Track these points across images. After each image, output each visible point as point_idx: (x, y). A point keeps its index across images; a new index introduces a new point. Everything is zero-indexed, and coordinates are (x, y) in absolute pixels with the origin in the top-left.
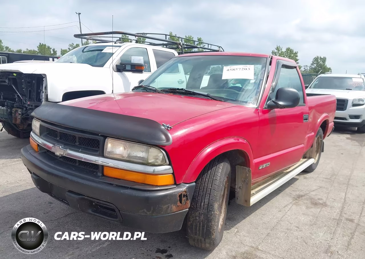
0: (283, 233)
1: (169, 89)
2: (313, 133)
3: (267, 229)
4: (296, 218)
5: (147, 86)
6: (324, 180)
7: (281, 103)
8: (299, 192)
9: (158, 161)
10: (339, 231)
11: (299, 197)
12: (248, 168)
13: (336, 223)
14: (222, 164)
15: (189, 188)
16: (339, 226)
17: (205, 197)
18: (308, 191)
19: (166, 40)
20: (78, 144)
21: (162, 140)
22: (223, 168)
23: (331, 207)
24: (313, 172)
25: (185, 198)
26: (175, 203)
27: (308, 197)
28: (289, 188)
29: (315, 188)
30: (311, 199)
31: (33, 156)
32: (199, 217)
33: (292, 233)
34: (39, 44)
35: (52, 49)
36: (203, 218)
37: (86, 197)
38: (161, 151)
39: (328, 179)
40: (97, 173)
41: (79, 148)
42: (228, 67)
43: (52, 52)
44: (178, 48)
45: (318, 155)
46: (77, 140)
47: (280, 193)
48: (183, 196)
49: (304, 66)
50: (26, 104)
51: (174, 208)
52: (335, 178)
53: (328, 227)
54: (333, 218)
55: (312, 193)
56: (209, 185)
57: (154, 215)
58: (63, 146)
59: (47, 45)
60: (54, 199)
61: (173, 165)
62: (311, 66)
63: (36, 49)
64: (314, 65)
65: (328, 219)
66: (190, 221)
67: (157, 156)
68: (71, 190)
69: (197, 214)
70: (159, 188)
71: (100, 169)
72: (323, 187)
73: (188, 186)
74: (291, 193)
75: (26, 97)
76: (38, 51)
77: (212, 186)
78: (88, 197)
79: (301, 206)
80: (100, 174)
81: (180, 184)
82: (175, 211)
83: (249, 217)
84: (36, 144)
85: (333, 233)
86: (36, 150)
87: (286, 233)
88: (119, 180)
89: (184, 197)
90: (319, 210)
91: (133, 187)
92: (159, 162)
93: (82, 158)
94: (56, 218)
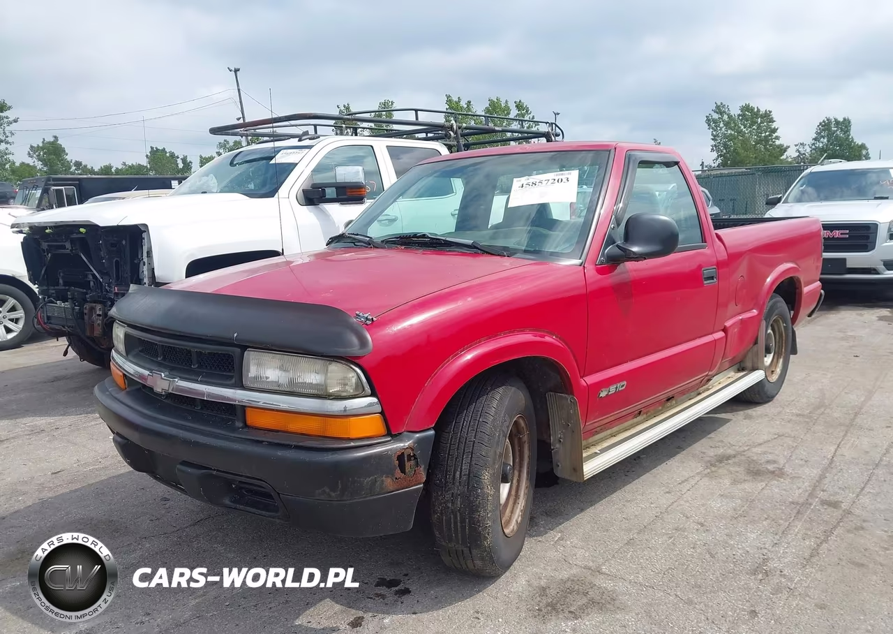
0: (665, 538)
1: (398, 238)
2: (755, 312)
3: (630, 530)
4: (703, 505)
5: (353, 234)
6: (794, 418)
7: (635, 249)
8: (725, 448)
9: (347, 388)
10: (799, 526)
11: (722, 459)
12: (571, 396)
13: (795, 511)
14: (501, 390)
15: (419, 441)
16: (800, 516)
17: (463, 459)
18: (747, 446)
19: (417, 122)
20: (197, 366)
21: (351, 345)
22: (501, 398)
23: (793, 478)
24: (770, 403)
25: (412, 462)
26: (390, 473)
27: (743, 458)
28: (704, 440)
29: (765, 438)
30: (750, 462)
31: (118, 400)
32: (453, 503)
33: (686, 537)
34: (150, 150)
35: (181, 157)
36: (461, 505)
37: (215, 473)
38: (351, 368)
39: (803, 415)
40: (233, 421)
41: (198, 374)
42: (524, 180)
43: (181, 165)
44: (447, 136)
45: (781, 361)
46: (194, 357)
47: (678, 453)
48: (406, 459)
49: (796, 146)
50: (111, 292)
51: (388, 483)
52: (823, 413)
53: (773, 520)
54: (791, 500)
55: (755, 450)
56: (469, 435)
57: (345, 498)
58: (167, 373)
59: (167, 150)
60: (172, 490)
61: (379, 396)
62: (814, 144)
63: (144, 162)
64: (822, 140)
65: (777, 504)
66: (435, 512)
67: (345, 378)
68: (185, 459)
69: (448, 496)
70: (352, 444)
71: (239, 412)
72: (787, 435)
73: (418, 437)
74: (704, 453)
75: (110, 276)
76: (149, 167)
77: (475, 435)
78: (218, 470)
79: (721, 478)
80: (239, 424)
81: (400, 434)
82: (391, 488)
83: (593, 507)
84: (121, 374)
85: (780, 533)
86: (122, 385)
87: (671, 538)
88: (275, 433)
89: (409, 460)
90: (761, 485)
91: (301, 444)
92: (351, 391)
93: (203, 394)
94: (176, 529)
